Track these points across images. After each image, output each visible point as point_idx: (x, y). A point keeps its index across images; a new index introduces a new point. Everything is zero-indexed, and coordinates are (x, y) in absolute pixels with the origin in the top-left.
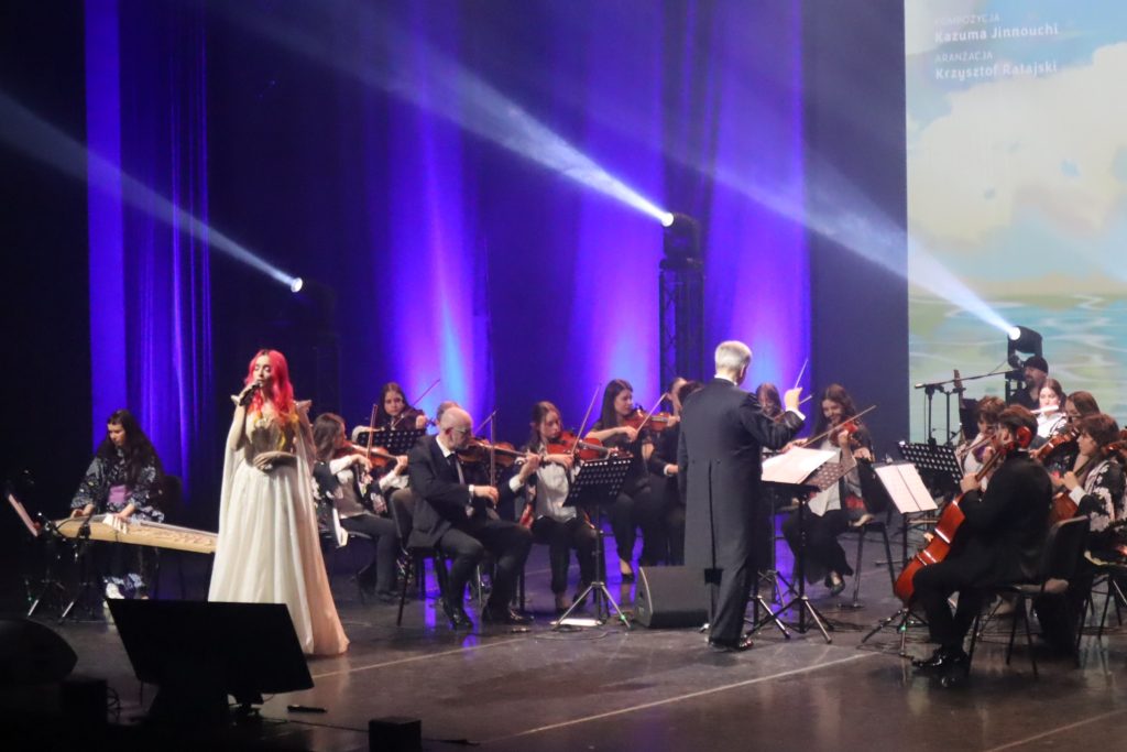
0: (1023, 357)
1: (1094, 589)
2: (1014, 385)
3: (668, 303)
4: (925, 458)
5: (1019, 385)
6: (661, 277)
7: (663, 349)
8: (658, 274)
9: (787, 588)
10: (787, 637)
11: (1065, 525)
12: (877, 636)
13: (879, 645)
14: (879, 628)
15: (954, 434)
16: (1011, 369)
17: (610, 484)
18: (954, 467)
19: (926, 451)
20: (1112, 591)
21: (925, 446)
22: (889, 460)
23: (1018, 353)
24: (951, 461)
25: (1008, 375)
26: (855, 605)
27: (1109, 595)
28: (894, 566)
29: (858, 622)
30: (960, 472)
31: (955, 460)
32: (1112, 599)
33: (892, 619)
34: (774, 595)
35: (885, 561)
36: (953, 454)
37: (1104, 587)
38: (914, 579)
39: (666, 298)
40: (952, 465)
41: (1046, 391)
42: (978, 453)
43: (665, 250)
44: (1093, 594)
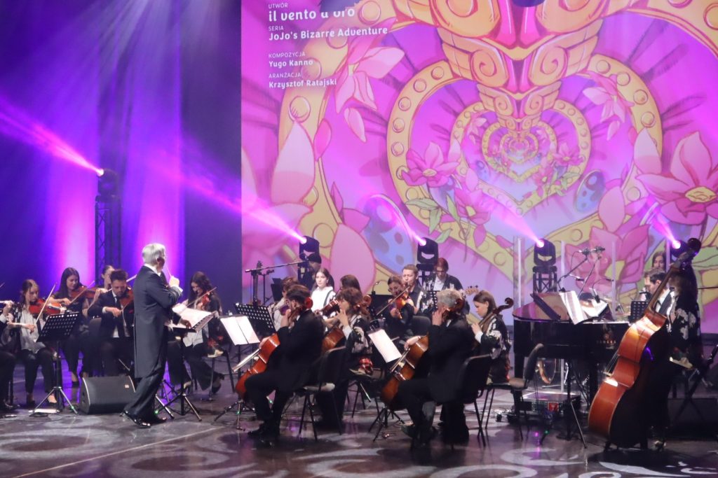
0: (307, 254)
1: (350, 388)
2: (303, 270)
3: (101, 221)
4: (251, 313)
5: (306, 270)
6: (96, 206)
7: (97, 249)
8: (94, 205)
9: (170, 389)
10: (172, 418)
11: (333, 352)
12: (223, 417)
13: (224, 422)
14: (224, 413)
15: (268, 299)
16: (301, 261)
17: (65, 329)
18: (268, 318)
19: (251, 308)
20: (360, 390)
21: (251, 306)
22: (231, 314)
23: (305, 252)
24: (266, 315)
25: (300, 265)
26: (210, 399)
27: (358, 392)
28: (233, 376)
29: (212, 409)
30: (271, 321)
31: (268, 314)
32: (360, 394)
33: (232, 407)
34: (163, 394)
35: (228, 373)
36: (267, 310)
37: (355, 387)
38: (245, 383)
39: (100, 218)
40: (266, 317)
41: (320, 274)
42: (283, 310)
43: (99, 191)
44: (349, 392)
